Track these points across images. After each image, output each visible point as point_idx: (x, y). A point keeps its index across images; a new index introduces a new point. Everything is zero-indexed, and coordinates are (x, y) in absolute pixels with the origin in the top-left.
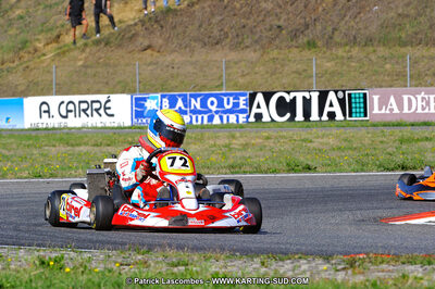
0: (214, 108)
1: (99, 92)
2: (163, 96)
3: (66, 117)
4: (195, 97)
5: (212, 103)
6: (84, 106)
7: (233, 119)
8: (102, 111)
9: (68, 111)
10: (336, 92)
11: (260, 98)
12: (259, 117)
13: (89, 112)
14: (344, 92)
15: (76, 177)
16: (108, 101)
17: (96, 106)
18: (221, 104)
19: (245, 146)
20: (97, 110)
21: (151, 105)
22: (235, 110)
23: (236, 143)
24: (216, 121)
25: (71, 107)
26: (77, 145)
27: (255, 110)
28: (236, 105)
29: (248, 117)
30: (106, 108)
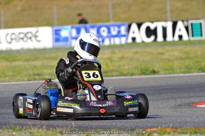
0: (105, 34)
1: (31, 26)
2: (72, 28)
3: (10, 43)
4: (93, 27)
5: (104, 31)
6: (22, 36)
7: (117, 41)
8: (33, 39)
9: (12, 39)
10: (183, 21)
11: (134, 27)
12: (134, 39)
13: (25, 39)
14: (187, 21)
15: (4, 82)
16: (37, 32)
17: (29, 35)
18: (109, 32)
19: (121, 58)
20: (30, 38)
21: (64, 33)
22: (119, 35)
23: (115, 57)
24: (107, 42)
25: (14, 37)
26: (14, 61)
27: (131, 35)
28: (119, 32)
29: (127, 39)
30: (36, 37)
